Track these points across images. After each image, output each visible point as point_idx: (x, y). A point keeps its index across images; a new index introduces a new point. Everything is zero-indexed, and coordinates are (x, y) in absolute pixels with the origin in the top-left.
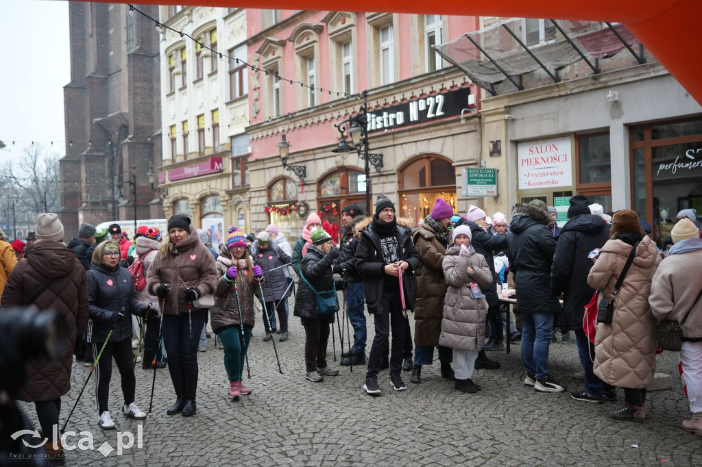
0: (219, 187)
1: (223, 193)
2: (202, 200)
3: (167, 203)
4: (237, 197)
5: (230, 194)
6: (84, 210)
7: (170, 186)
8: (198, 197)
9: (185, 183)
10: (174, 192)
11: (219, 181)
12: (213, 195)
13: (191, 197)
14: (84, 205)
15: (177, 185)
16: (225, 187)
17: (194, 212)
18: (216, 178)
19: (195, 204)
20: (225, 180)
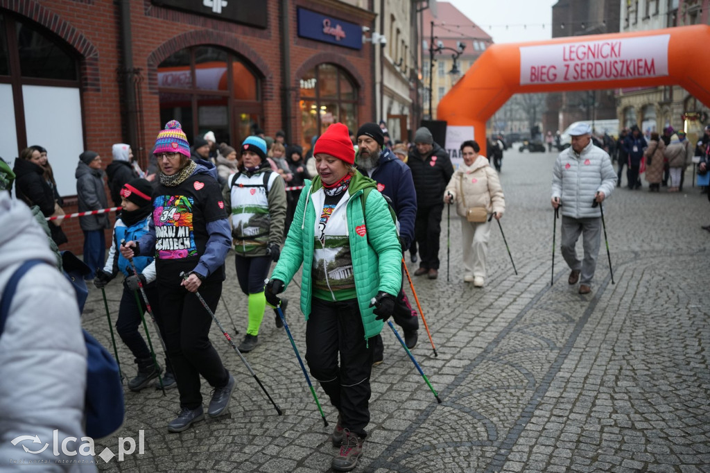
0: (654, 99)
1: (656, 104)
2: (644, 109)
3: (619, 109)
4: (666, 107)
5: (661, 104)
6: (564, 112)
7: (623, 97)
8: (640, 106)
9: (633, 96)
10: (625, 102)
11: (654, 95)
12: (651, 105)
13: (636, 106)
14: (564, 107)
15: (628, 96)
16: (658, 99)
17: (637, 118)
18: (652, 93)
19: (638, 112)
20: (659, 95)
